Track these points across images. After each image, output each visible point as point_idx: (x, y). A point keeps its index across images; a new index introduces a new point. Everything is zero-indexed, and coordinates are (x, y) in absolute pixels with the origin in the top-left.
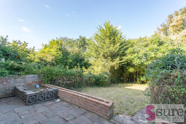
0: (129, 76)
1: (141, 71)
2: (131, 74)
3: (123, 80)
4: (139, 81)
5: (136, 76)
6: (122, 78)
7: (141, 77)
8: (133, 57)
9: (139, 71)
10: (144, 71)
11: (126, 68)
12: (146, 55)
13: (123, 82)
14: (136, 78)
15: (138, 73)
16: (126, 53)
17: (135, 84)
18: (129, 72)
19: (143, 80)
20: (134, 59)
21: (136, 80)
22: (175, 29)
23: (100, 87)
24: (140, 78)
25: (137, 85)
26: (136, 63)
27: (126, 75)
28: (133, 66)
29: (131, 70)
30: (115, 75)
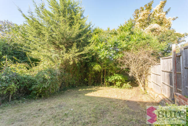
0: (94, 76)
1: (109, 69)
2: (97, 73)
3: (87, 82)
4: (107, 82)
5: (103, 76)
6: (86, 80)
7: (109, 77)
8: (99, 48)
9: (107, 70)
10: (112, 69)
11: (90, 65)
12: (116, 45)
13: (88, 85)
14: (103, 79)
15: (106, 72)
16: (89, 41)
17: (102, 86)
18: (95, 71)
19: (111, 81)
20: (100, 50)
21: (103, 82)
22: (141, 24)
23: (35, 99)
24: (108, 79)
25: (105, 87)
26: (103, 56)
27: (91, 75)
28: (100, 62)
29: (97, 67)
30: (76, 76)
